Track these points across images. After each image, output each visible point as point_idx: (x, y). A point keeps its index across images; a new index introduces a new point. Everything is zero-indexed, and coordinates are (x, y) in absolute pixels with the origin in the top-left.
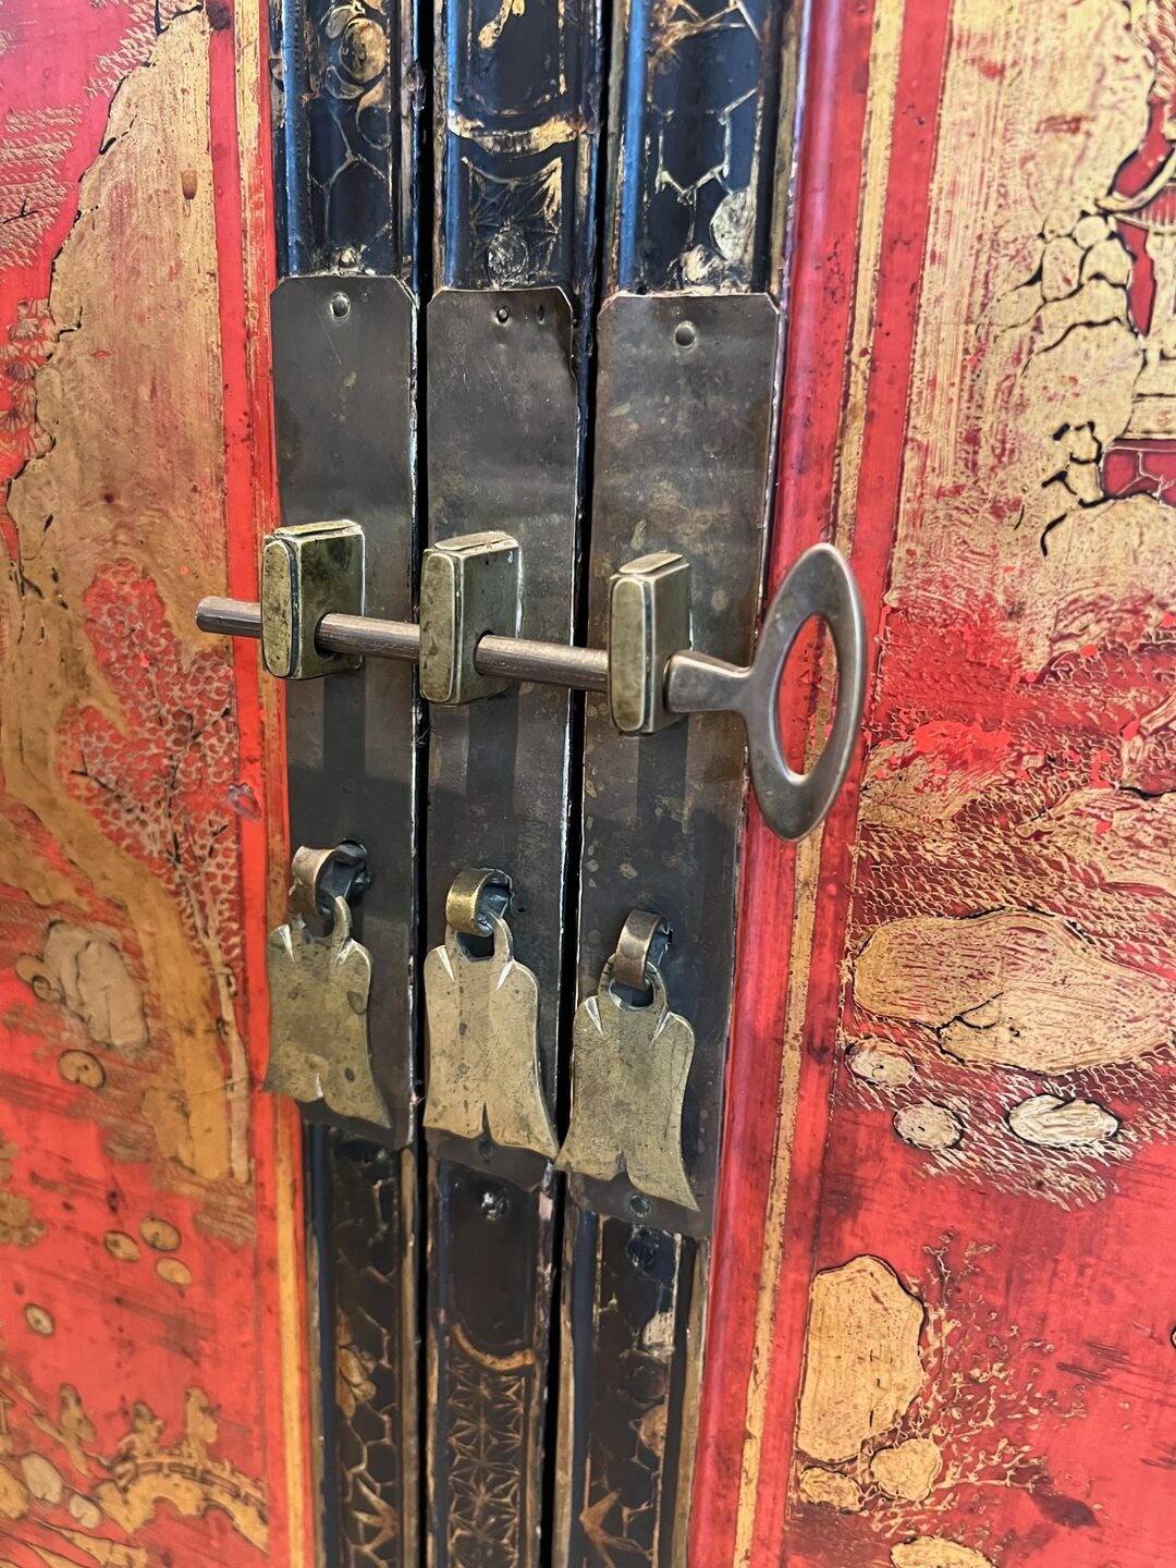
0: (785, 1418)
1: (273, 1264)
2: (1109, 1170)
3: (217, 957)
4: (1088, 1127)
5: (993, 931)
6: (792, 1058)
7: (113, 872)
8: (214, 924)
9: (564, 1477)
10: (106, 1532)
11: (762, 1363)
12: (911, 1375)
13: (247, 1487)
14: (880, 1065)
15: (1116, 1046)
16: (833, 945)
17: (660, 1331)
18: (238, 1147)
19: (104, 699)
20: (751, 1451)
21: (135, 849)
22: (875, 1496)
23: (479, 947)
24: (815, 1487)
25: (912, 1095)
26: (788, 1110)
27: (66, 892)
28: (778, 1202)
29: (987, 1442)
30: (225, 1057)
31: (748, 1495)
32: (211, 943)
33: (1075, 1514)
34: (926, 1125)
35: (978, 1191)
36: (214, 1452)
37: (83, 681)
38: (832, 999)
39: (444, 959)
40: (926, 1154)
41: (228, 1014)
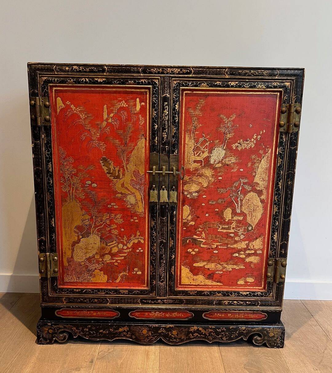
0: (182, 217)
1: (145, 218)
2: (198, 196)
3: (142, 195)
4: (196, 194)
5: (191, 185)
6: (181, 194)
7: (134, 190)
8: (142, 192)
9: (169, 225)
10: (128, 248)
11: (180, 214)
12: (189, 211)
13: (142, 238)
14: (186, 193)
15: (197, 189)
16: (183, 187)
17: (175, 212)
18: (143, 209)
19: (134, 178)
20: (180, 220)
21: (136, 189)
22: (188, 220)
23: (163, 190)
24: (184, 221)
25: (188, 194)
26: (181, 197)
27: (129, 193)
28: (181, 203)
29: (193, 214)
30: (142, 202)
31: (180, 223)
32: (142, 194)
33: (198, 217)
34: (188, 196)
35: (191, 199)
36: (139, 236)
37: (132, 177)
38: (183, 190)
39: (161, 191)
40: (189, 198)
41: (143, 199)
